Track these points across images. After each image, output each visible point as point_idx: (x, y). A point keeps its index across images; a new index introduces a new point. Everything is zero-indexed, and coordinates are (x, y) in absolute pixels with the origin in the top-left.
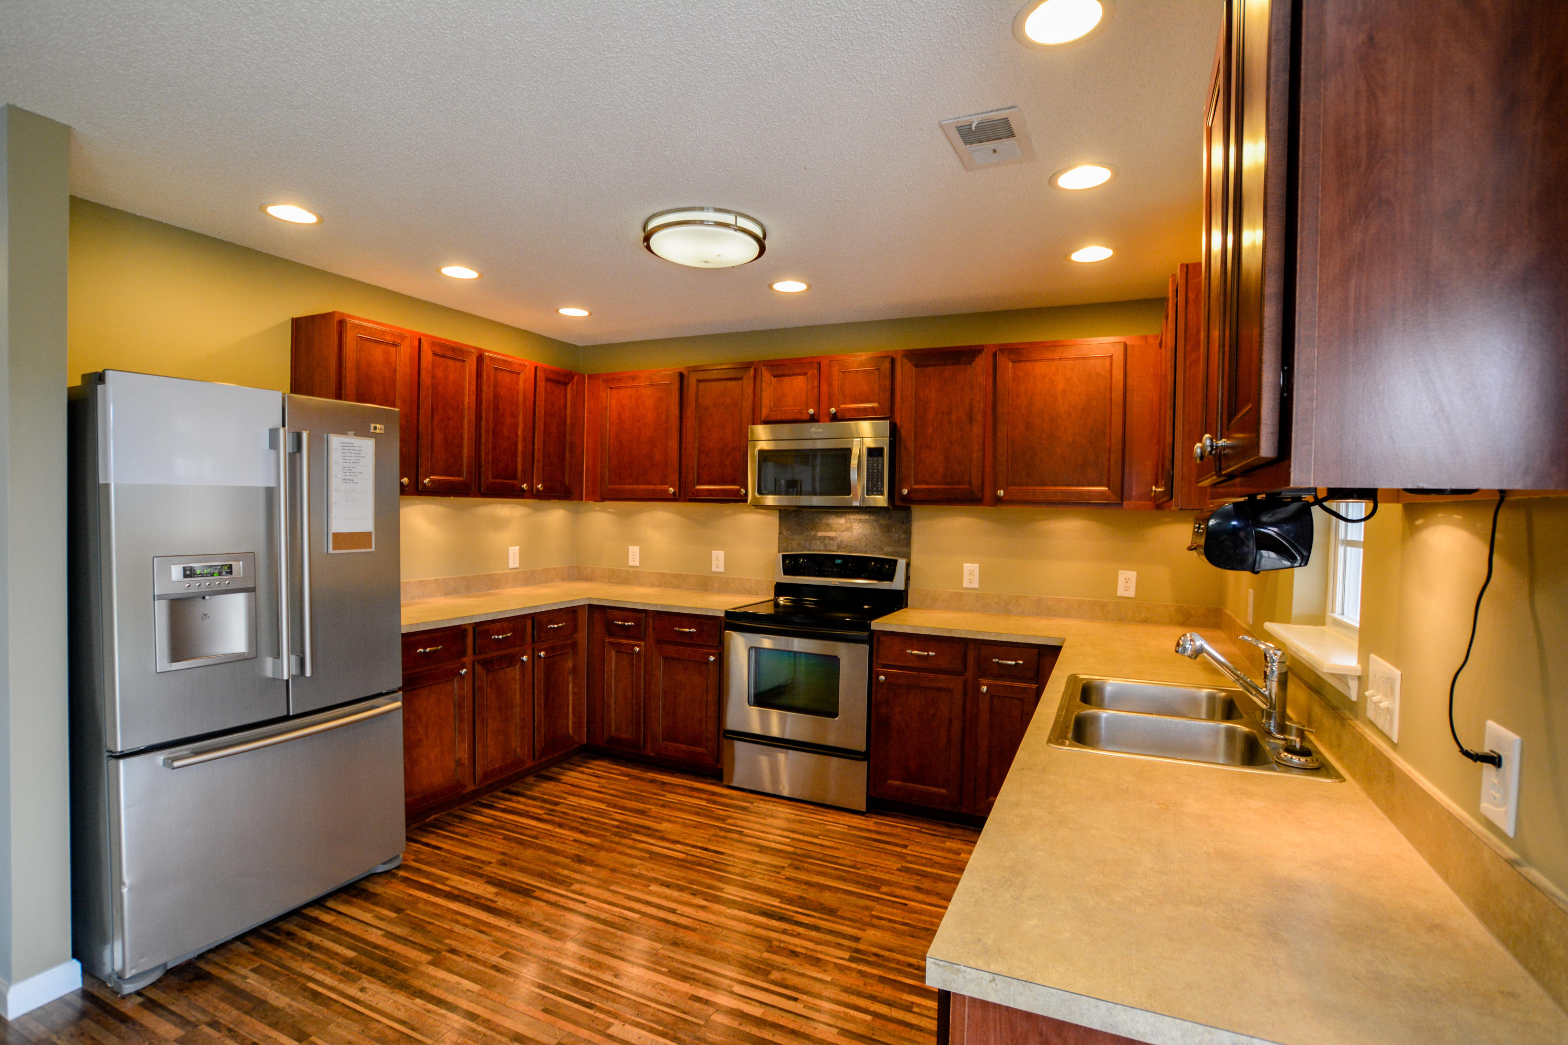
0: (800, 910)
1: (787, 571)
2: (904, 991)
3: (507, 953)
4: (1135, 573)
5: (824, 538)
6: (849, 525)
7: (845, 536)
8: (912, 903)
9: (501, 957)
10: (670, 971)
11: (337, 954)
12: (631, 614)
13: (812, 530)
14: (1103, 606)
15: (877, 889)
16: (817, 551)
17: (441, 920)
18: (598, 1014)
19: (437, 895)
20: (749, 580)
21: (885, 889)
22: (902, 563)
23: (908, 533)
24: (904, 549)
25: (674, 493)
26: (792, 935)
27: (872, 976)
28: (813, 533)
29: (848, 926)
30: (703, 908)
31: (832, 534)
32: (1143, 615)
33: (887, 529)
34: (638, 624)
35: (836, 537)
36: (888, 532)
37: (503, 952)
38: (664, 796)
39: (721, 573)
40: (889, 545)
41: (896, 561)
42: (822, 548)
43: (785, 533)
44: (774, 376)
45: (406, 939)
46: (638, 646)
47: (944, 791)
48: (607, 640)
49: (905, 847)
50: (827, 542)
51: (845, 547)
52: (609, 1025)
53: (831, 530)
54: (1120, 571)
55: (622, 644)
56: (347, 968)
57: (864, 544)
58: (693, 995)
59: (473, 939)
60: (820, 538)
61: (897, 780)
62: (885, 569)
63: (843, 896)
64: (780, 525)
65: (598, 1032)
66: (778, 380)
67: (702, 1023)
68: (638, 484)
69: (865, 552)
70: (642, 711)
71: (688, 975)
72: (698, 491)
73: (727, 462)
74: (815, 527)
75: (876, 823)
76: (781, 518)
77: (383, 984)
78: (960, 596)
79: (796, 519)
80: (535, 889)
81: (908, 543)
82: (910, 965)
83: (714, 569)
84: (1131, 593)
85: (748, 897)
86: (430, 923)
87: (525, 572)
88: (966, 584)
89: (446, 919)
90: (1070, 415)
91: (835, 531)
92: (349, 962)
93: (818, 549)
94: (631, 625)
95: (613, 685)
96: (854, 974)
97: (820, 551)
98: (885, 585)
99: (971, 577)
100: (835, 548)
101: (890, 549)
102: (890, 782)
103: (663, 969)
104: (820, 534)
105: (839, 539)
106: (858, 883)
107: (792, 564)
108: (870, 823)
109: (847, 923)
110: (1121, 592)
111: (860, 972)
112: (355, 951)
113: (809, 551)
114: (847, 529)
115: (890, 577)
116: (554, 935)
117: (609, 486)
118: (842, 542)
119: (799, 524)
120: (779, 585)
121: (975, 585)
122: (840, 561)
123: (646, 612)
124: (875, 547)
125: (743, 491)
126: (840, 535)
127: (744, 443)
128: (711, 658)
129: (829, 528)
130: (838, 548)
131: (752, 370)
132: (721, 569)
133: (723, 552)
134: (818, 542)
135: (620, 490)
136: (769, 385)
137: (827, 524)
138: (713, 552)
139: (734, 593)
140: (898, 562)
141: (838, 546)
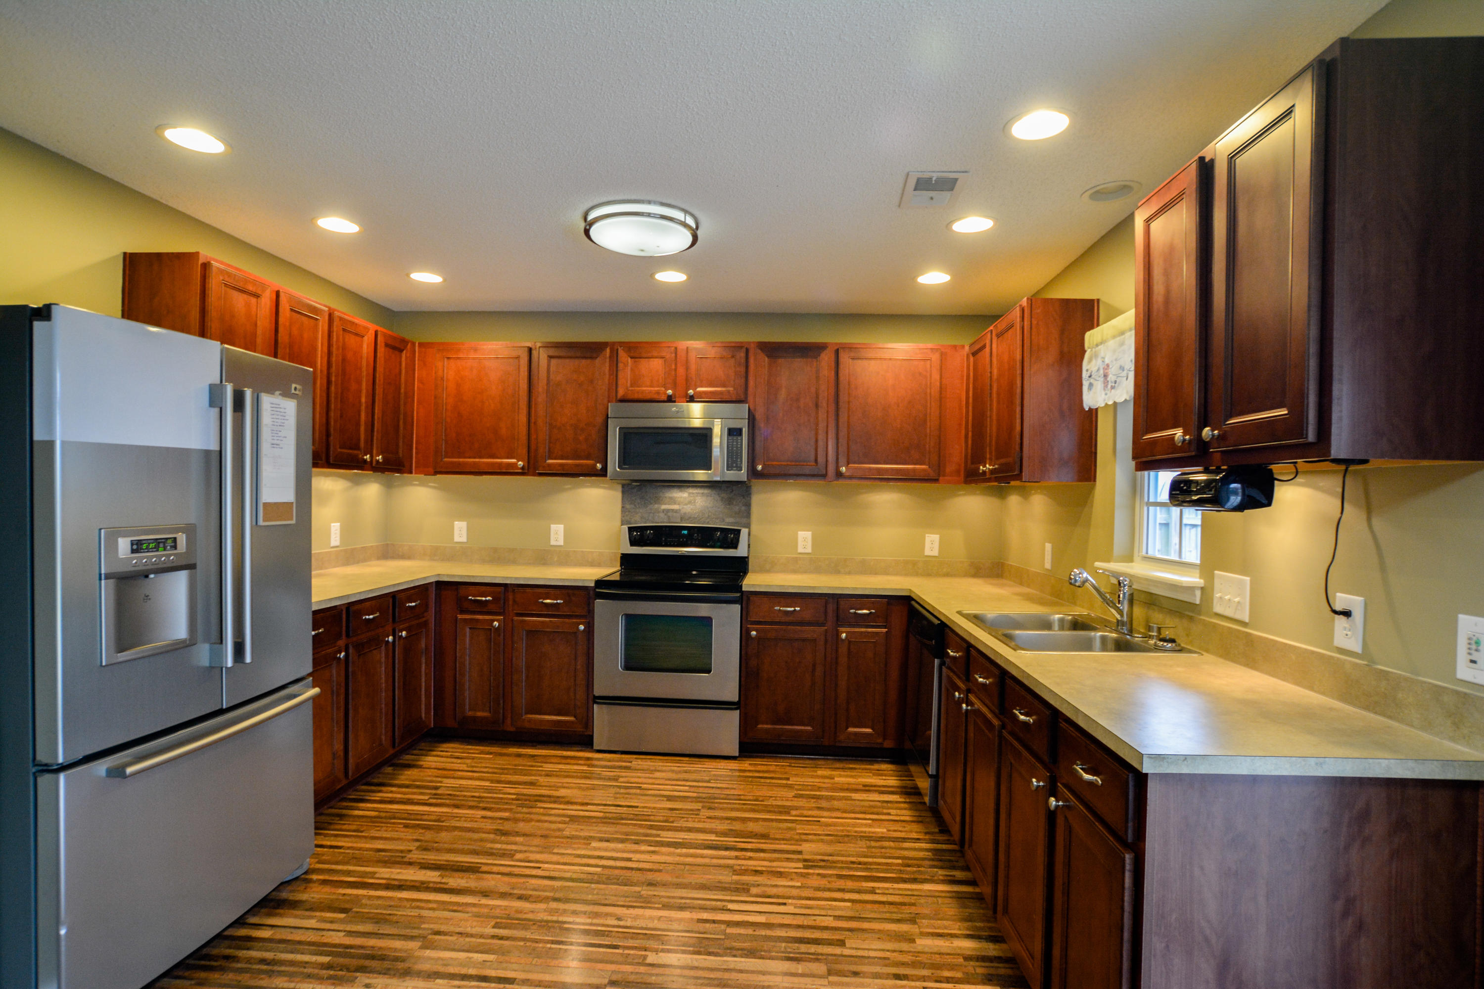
0: (738, 840)
2: (861, 881)
3: (497, 923)
4: (938, 536)
5: (668, 511)
6: (692, 498)
7: (688, 509)
8: (823, 819)
9: (494, 927)
10: (663, 906)
11: (307, 963)
12: (488, 589)
13: (655, 503)
14: (914, 563)
15: (788, 813)
16: (661, 523)
17: (401, 909)
18: (626, 952)
19: (376, 889)
20: (592, 552)
21: (794, 812)
22: (744, 532)
23: (748, 505)
24: (744, 520)
25: (523, 468)
26: (745, 859)
27: (831, 876)
28: (656, 506)
29: (785, 844)
30: (653, 852)
31: (676, 507)
32: (945, 570)
33: (729, 502)
34: (496, 600)
35: (680, 510)
36: (729, 504)
37: (493, 923)
38: (541, 767)
39: (562, 546)
40: (731, 516)
41: (739, 531)
42: (665, 521)
43: (628, 506)
44: (631, 358)
45: (377, 934)
46: (497, 620)
48: (459, 616)
49: (788, 779)
50: (670, 514)
51: (690, 519)
52: (645, 957)
53: (675, 503)
54: (926, 535)
55: (478, 620)
56: (332, 972)
57: (706, 516)
58: (698, 919)
59: (451, 919)
60: (664, 511)
61: (767, 724)
62: (730, 538)
63: (765, 823)
64: (622, 499)
65: (639, 964)
66: (635, 362)
67: (723, 937)
68: (480, 458)
69: (708, 523)
70: (501, 686)
71: (682, 905)
72: (549, 465)
73: (581, 438)
74: (658, 500)
75: (750, 764)
76: (623, 492)
77: (386, 976)
78: (796, 560)
79: (639, 493)
80: (480, 865)
81: (748, 514)
82: (853, 863)
83: (553, 543)
84: (935, 553)
85: (686, 837)
86: (390, 915)
87: (346, 551)
89: (405, 907)
91: (679, 504)
92: (329, 966)
93: (661, 521)
94: (489, 601)
95: (467, 663)
96: (815, 877)
97: (664, 523)
98: (730, 553)
99: (805, 544)
100: (679, 520)
101: (731, 520)
102: (760, 726)
103: (656, 906)
104: (663, 507)
105: (683, 511)
106: (769, 812)
107: (638, 535)
108: (746, 764)
109: (782, 842)
110: (928, 552)
111: (819, 874)
112: (329, 955)
113: (653, 523)
114: (690, 502)
115: (734, 545)
116: (531, 899)
117: (446, 459)
118: (685, 514)
119: (642, 498)
120: (626, 559)
121: (809, 550)
122: (685, 532)
123: (505, 586)
124: (717, 518)
125: (599, 466)
126: (683, 508)
127: (600, 420)
128: (582, 627)
129: (673, 501)
130: (681, 520)
131: (608, 350)
132: (561, 543)
133: (562, 526)
134: (662, 515)
135: (459, 464)
136: (626, 365)
137: (671, 498)
138: (552, 526)
139: (575, 566)
140: (741, 531)
141: (681, 518)
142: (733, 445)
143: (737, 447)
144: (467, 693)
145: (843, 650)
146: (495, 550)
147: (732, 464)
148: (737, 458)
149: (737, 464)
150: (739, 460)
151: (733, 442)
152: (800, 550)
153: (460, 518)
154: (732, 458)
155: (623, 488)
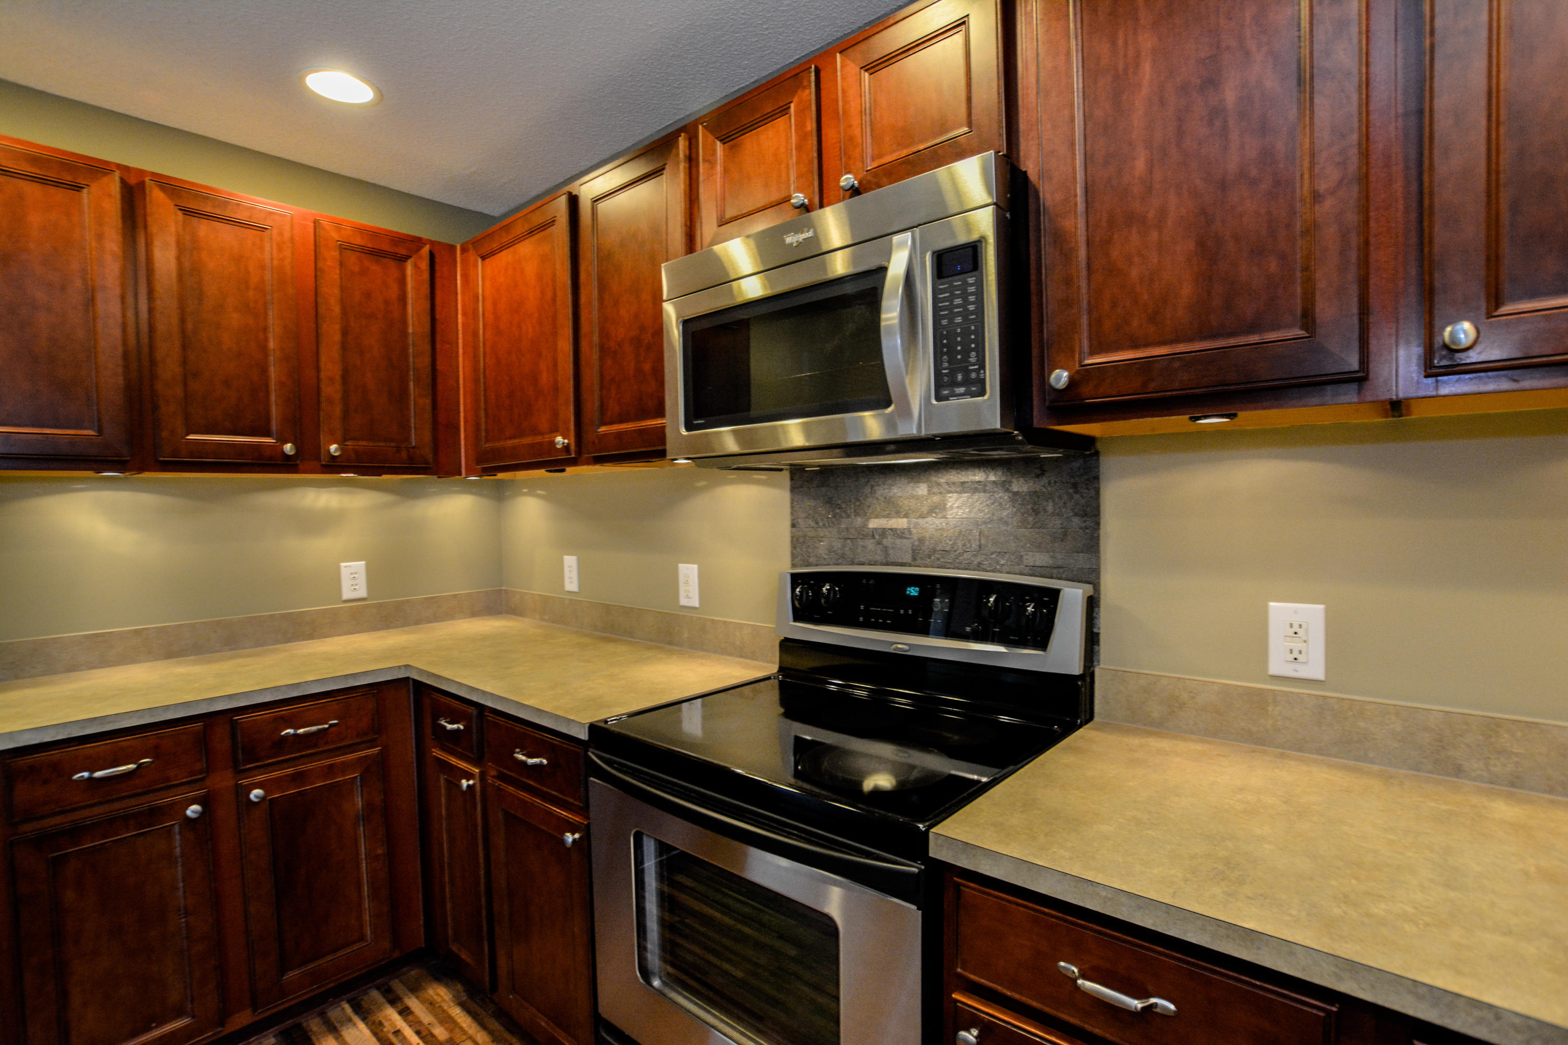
1: (800, 614)
5: (883, 532)
6: (936, 499)
7: (931, 525)
13: (857, 514)
16: (869, 563)
20: (741, 626)
22: (1074, 597)
23: (1092, 512)
24: (1081, 561)
25: (566, 448)
28: (859, 521)
31: (900, 523)
33: (1034, 505)
34: (468, 731)
35: (909, 530)
36: (1037, 512)
39: (696, 609)
40: (1039, 547)
41: (1054, 594)
42: (878, 558)
43: (803, 523)
44: (723, 141)
46: (467, 777)
50: (888, 541)
51: (930, 555)
53: (898, 514)
55: (449, 765)
57: (975, 545)
60: (873, 534)
62: (1027, 614)
64: (792, 507)
66: (732, 148)
69: (979, 567)
72: (603, 438)
74: (862, 508)
76: (793, 490)
78: (1259, 698)
79: (823, 490)
81: (1092, 542)
83: (683, 600)
88: (1278, 665)
91: (906, 516)
93: (870, 560)
94: (459, 731)
97: (875, 564)
98: (1027, 658)
99: (1297, 645)
100: (908, 558)
104: (874, 524)
105: (916, 534)
107: (811, 596)
114: (934, 509)
115: (1041, 639)
117: (486, 445)
118: (921, 540)
119: (827, 502)
120: (787, 645)
121: (1314, 671)
122: (913, 591)
124: (1001, 554)
126: (917, 524)
129: (894, 507)
130: (914, 559)
131: (681, 141)
132: (695, 602)
133: (695, 567)
134: (870, 544)
135: (499, 451)
136: (711, 161)
137: (889, 499)
138: (681, 566)
139: (715, 652)
140: (1061, 594)
141: (914, 551)
142: (950, 308)
143: (965, 314)
144: (448, 907)
146: (608, 609)
147: (953, 373)
148: (966, 352)
149: (967, 372)
150: (973, 357)
151: (950, 299)
152: (1281, 667)
153: (571, 547)
154: (951, 352)
155: (792, 479)
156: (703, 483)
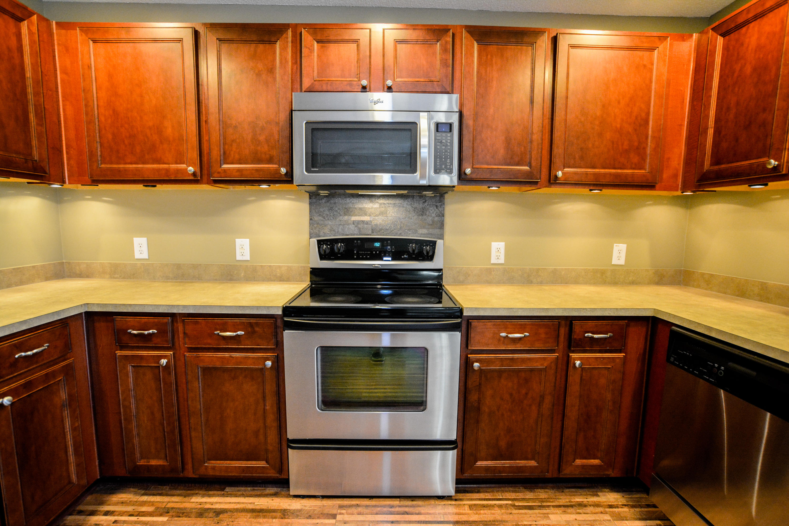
1: (323, 257)
4: (625, 245)
5: (359, 222)
6: (383, 209)
7: (379, 220)
12: (151, 319)
13: (345, 214)
14: (603, 273)
16: (351, 235)
20: (280, 267)
23: (442, 215)
24: (437, 231)
25: (194, 174)
28: (346, 218)
31: (366, 218)
32: (631, 278)
33: (422, 213)
34: (162, 332)
35: (371, 221)
36: (422, 215)
39: (248, 261)
40: (424, 228)
41: (434, 243)
42: (355, 233)
43: (316, 218)
44: (318, 42)
46: (164, 357)
47: (533, 463)
48: (119, 353)
50: (361, 226)
51: (381, 231)
53: (366, 215)
54: (615, 245)
55: (141, 357)
57: (398, 227)
60: (354, 222)
61: (486, 460)
62: (425, 250)
64: (310, 211)
66: (322, 47)
68: (143, 163)
69: (400, 234)
70: (177, 431)
72: (225, 171)
73: (261, 138)
74: (347, 212)
76: (310, 204)
78: (489, 271)
79: (328, 203)
81: (442, 226)
83: (239, 257)
84: (622, 262)
90: (619, 102)
91: (370, 216)
93: (352, 232)
94: (153, 334)
95: (133, 406)
97: (354, 235)
98: (427, 265)
99: (498, 254)
100: (370, 232)
101: (425, 231)
102: (479, 463)
104: (354, 218)
105: (374, 223)
107: (328, 249)
110: (615, 261)
113: (343, 235)
114: (381, 213)
115: (430, 258)
117: (103, 166)
118: (376, 225)
119: (331, 209)
120: (315, 272)
121: (502, 261)
122: (377, 244)
123: (173, 315)
124: (409, 230)
125: (283, 170)
126: (374, 219)
127: (283, 116)
128: (269, 363)
129: (363, 212)
130: (373, 232)
131: (290, 32)
132: (247, 257)
133: (248, 240)
134: (352, 227)
135: (119, 170)
136: (312, 51)
137: (360, 209)
138: (237, 240)
139: (263, 281)
140: (437, 243)
141: (372, 229)
142: (441, 143)
143: (446, 145)
144: (136, 441)
145: (574, 379)
146: (179, 266)
147: (441, 165)
148: (446, 159)
149: (446, 166)
150: (448, 161)
151: (442, 140)
152: (493, 261)
153: (141, 232)
154: (441, 158)
155: (310, 198)
156: (253, 198)
